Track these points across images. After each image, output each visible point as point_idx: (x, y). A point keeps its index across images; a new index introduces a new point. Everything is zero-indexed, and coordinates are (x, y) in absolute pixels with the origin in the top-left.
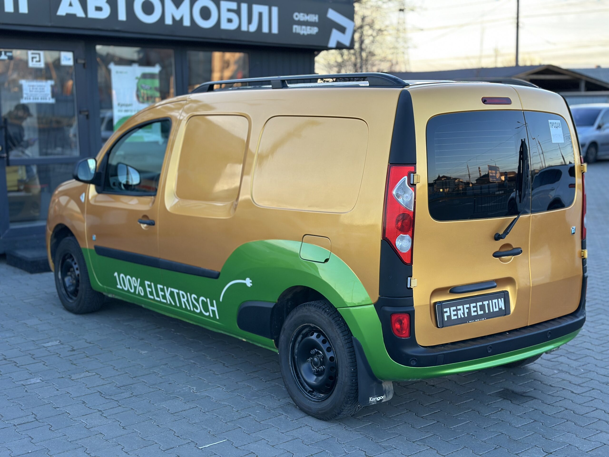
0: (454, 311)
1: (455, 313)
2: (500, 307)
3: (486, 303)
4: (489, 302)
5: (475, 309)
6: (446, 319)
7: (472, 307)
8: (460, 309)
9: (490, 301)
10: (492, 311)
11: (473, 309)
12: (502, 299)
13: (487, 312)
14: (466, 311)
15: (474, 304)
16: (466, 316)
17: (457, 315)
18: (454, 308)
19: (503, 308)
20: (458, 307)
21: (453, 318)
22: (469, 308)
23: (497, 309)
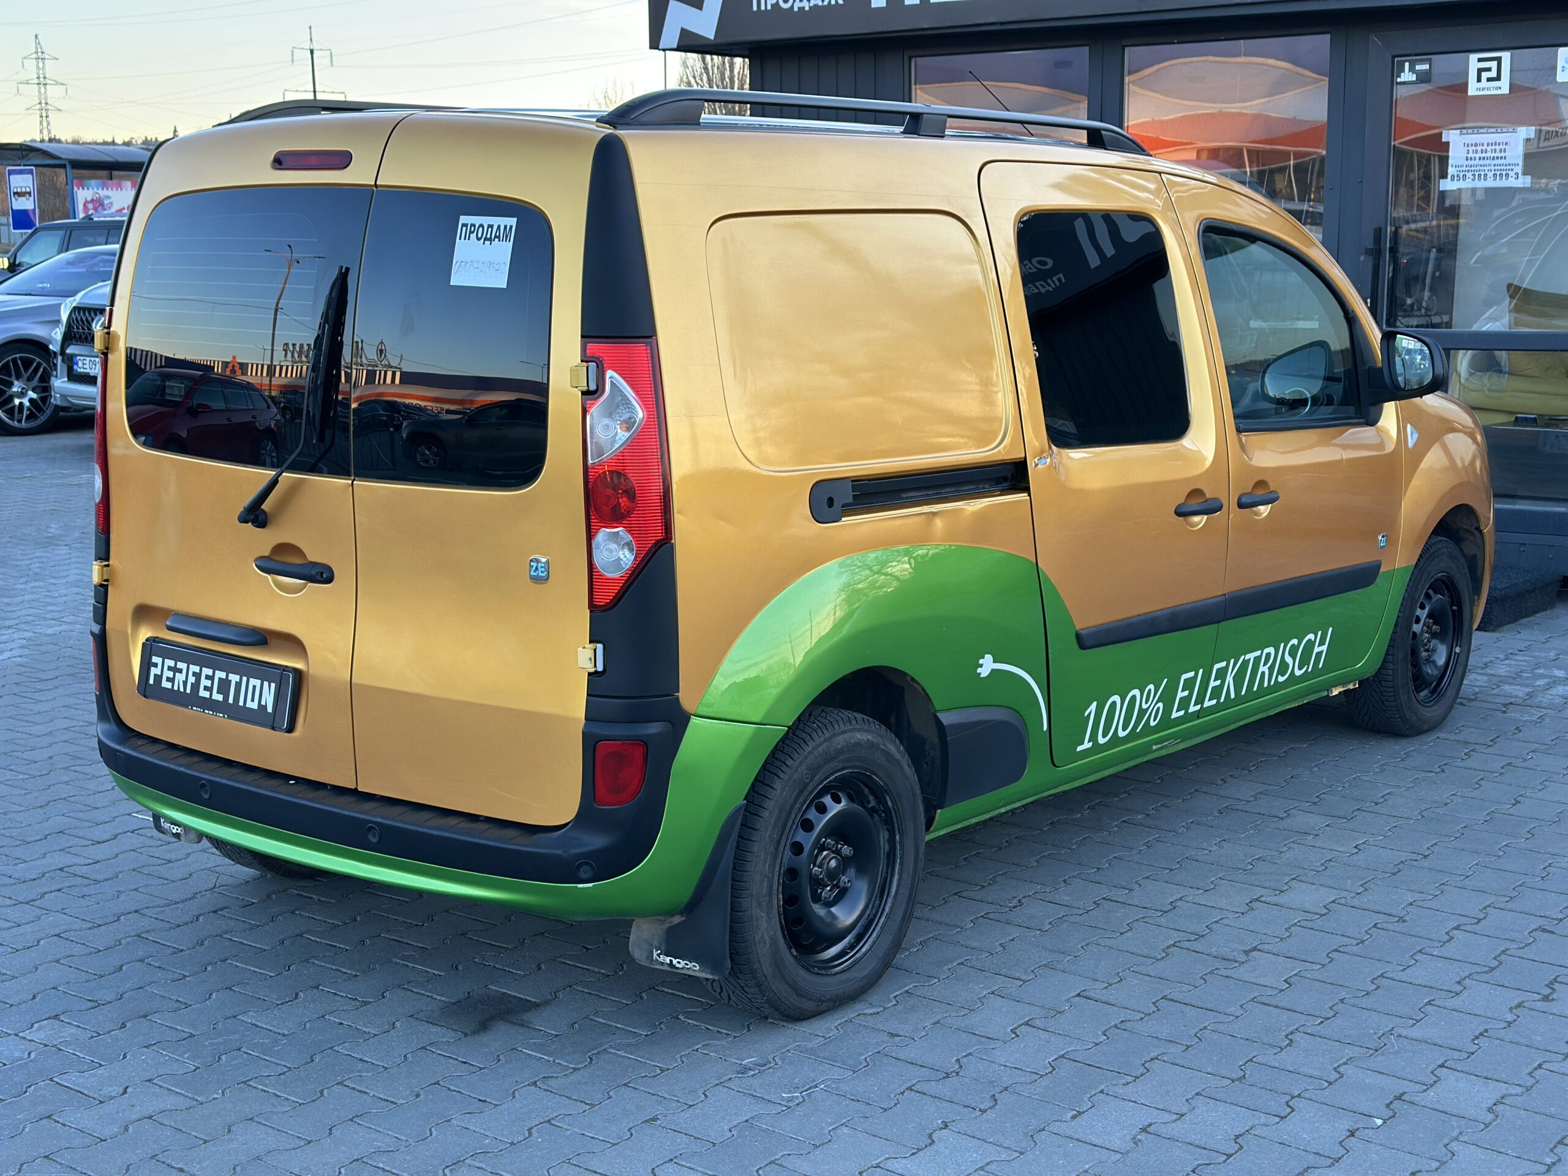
0: (170, 668)
1: (170, 674)
2: (263, 703)
3: (234, 678)
4: (241, 679)
5: (208, 683)
6: (151, 682)
7: (203, 677)
8: (180, 671)
9: (245, 679)
10: (241, 703)
11: (204, 682)
12: (273, 685)
13: (231, 701)
14: (192, 679)
15: (210, 672)
16: (188, 691)
17: (171, 680)
18: (172, 663)
19: (270, 710)
20: (180, 665)
21: (166, 685)
22: (197, 676)
23: (254, 705)
